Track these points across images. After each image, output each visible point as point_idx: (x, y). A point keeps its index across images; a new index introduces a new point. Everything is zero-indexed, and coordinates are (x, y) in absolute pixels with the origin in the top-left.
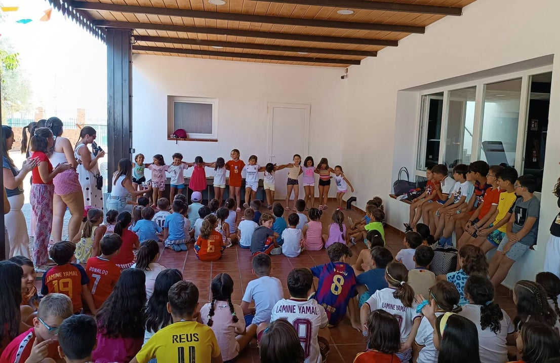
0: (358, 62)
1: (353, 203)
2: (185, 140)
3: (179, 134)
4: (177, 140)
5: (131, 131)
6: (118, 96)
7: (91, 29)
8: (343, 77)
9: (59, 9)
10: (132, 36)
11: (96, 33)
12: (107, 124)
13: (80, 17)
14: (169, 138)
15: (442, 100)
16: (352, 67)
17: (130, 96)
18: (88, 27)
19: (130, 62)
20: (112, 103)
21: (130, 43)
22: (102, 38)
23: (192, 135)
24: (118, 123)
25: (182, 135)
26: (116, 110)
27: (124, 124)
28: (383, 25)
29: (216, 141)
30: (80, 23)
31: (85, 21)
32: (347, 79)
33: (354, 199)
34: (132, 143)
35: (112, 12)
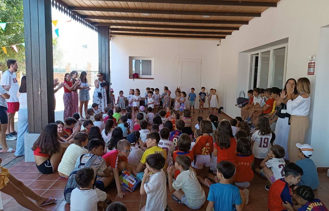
0: (224, 38)
1: (222, 110)
2: (137, 79)
3: (135, 76)
4: (134, 79)
5: (109, 75)
6: (103, 58)
7: (90, 27)
8: (218, 45)
9: (76, 20)
10: (110, 29)
11: (93, 28)
12: (98, 71)
13: (85, 22)
14: (130, 78)
15: (258, 57)
16: (222, 40)
17: (109, 58)
18: (89, 26)
19: (109, 41)
20: (101, 61)
21: (109, 33)
22: (96, 30)
23: (141, 76)
24: (104, 71)
25: (136, 76)
26: (103, 64)
27: (106, 71)
28: (228, 21)
29: (153, 79)
30: (85, 25)
31: (87, 24)
32: (220, 46)
33: (222, 108)
34: (110, 80)
35: (100, 20)
